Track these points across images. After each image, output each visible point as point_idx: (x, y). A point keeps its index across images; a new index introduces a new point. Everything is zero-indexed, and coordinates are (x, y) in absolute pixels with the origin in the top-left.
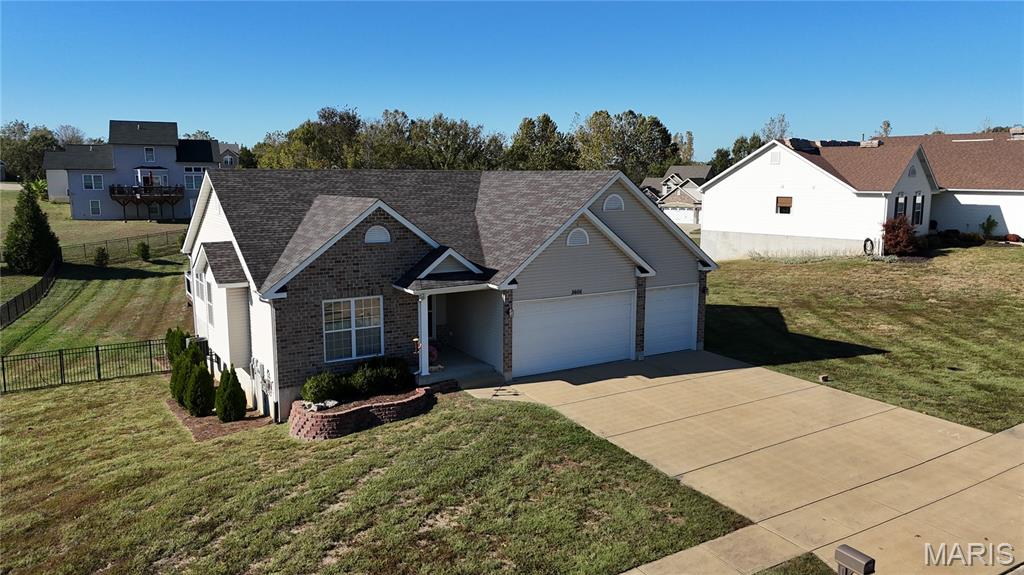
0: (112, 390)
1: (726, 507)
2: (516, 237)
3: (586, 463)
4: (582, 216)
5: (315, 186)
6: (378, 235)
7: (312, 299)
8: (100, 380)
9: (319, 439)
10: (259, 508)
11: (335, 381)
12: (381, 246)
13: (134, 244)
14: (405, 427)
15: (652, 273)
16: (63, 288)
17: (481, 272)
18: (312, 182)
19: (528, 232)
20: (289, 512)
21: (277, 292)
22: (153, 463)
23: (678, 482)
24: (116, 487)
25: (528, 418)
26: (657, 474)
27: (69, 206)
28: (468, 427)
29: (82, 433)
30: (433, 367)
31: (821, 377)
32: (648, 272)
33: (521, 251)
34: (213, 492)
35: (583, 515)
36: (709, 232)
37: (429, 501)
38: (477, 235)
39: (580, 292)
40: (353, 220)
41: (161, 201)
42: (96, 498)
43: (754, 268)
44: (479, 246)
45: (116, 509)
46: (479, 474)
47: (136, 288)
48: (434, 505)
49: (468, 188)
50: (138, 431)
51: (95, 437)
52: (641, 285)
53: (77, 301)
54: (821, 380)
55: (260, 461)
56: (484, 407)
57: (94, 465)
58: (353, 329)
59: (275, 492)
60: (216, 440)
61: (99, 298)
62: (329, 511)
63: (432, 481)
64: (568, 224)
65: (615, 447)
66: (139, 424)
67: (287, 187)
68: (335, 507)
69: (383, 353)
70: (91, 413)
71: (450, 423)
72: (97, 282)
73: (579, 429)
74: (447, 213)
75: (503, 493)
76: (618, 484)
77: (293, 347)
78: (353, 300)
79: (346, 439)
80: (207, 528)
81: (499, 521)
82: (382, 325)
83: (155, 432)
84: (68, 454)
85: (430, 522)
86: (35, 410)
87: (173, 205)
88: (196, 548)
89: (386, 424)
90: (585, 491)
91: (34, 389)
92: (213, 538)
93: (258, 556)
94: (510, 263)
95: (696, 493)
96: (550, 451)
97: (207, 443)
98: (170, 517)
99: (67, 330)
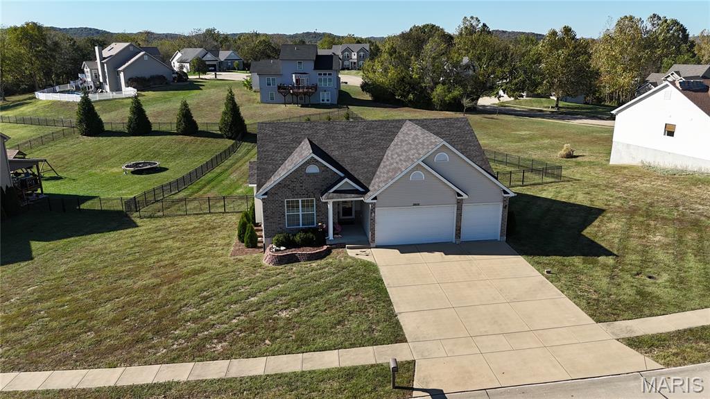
0: (224, 220)
1: (403, 332)
2: (388, 172)
3: (365, 299)
4: (418, 164)
6: (313, 169)
7: (280, 199)
9: (271, 265)
10: (227, 294)
11: (287, 238)
12: (314, 175)
14: (308, 265)
15: (465, 196)
16: (245, 147)
17: (363, 190)
19: (393, 170)
20: (234, 299)
21: (263, 195)
22: (208, 265)
23: (396, 316)
24: (189, 273)
25: (362, 270)
26: (391, 310)
27: (259, 94)
28: (333, 270)
29: (197, 244)
31: (545, 271)
32: (462, 196)
34: (217, 282)
35: (339, 323)
37: (286, 304)
38: (378, 165)
39: (419, 205)
40: (299, 162)
42: (180, 277)
44: (374, 174)
45: (183, 283)
46: (316, 295)
48: (287, 306)
50: (217, 246)
51: (200, 247)
52: (460, 204)
55: (243, 272)
56: (349, 260)
57: (190, 261)
58: (301, 213)
59: (236, 288)
60: (236, 257)
62: (249, 300)
63: (296, 294)
64: (410, 168)
65: (387, 293)
66: (220, 242)
67: (293, 133)
68: (253, 299)
69: (315, 226)
70: (207, 233)
71: (327, 267)
73: (380, 280)
74: (371, 150)
75: (317, 306)
76: (368, 312)
77: (271, 220)
78: (300, 200)
79: (280, 267)
80: (206, 299)
81: (305, 318)
82: (315, 212)
83: (221, 248)
84: (185, 253)
85: (280, 313)
86: (190, 227)
87: (310, 96)
88: (198, 305)
89: (302, 263)
90: (350, 313)
91: (197, 214)
92: (204, 303)
93: (214, 313)
94: (376, 187)
95: (398, 323)
96: (356, 289)
97: (233, 258)
98: (197, 291)
99: (234, 176)
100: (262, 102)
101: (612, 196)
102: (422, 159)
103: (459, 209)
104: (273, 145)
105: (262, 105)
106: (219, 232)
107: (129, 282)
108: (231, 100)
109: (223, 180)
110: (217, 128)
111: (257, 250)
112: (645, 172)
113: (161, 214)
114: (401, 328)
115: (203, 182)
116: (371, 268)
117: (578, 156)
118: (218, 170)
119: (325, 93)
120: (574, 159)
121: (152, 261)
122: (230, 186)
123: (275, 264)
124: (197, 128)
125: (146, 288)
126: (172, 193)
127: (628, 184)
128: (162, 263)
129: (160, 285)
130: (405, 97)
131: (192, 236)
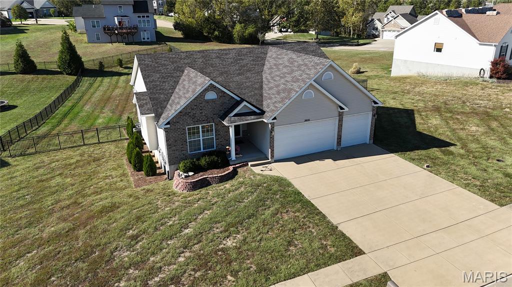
0: (104, 150)
1: (355, 244)
2: (278, 93)
3: (297, 214)
4: (311, 84)
5: (186, 61)
6: (211, 95)
7: (181, 127)
8: (99, 143)
9: (185, 192)
10: (156, 229)
11: (193, 163)
12: (213, 101)
13: (116, 59)
14: (222, 187)
15: (346, 109)
16: (86, 81)
17: (260, 112)
18: (184, 59)
19: (284, 90)
21: (165, 125)
22: (116, 200)
23: (337, 227)
24: (101, 212)
25: (277, 186)
26: (329, 222)
27: (85, 35)
28: (249, 189)
29: (90, 178)
30: (237, 156)
31: (425, 166)
32: (344, 109)
33: (280, 102)
34: (138, 218)
35: (290, 243)
36: (397, 60)
37: (225, 231)
38: (261, 87)
39: (309, 120)
40: (199, 90)
41: (127, 34)
42: (92, 217)
43: (417, 82)
44: (261, 95)
45: (100, 223)
46: (249, 217)
47: (117, 83)
48: (227, 234)
49: (260, 57)
50: (113, 178)
51: (96, 181)
52: (341, 115)
53: (92, 90)
54: (425, 167)
55: (159, 203)
57: (93, 197)
58: (201, 138)
59: (163, 221)
60: (142, 188)
61: (101, 88)
62: (184, 233)
63: (229, 220)
64: (304, 88)
65: (313, 205)
66: (113, 173)
67: (173, 63)
68: (187, 231)
69: (215, 148)
70: (94, 165)
71: (242, 186)
72: (99, 79)
73: (299, 193)
74: (249, 74)
75: (258, 229)
76: (309, 227)
77: (174, 148)
78: (200, 126)
79: (196, 192)
80: (135, 238)
81: (253, 244)
82: (214, 136)
83: (119, 179)
84: (84, 189)
85: (224, 242)
86: (72, 161)
87: (133, 35)
88: (130, 247)
89: (214, 185)
90: (294, 231)
91: (72, 147)
92: (137, 243)
93: (153, 254)
94: (273, 108)
95: (343, 235)
96: (283, 206)
97: (139, 189)
98: (121, 230)
99: (87, 108)
100: (89, 42)
101: (413, 100)
102: (314, 79)
103: (341, 121)
104: (158, 75)
105: (90, 44)
106: (107, 162)
107: (34, 231)
108: (66, 40)
109: (78, 113)
110: (56, 66)
111: (159, 178)
112: (422, 80)
113: (32, 150)
114: (350, 240)
115: (59, 116)
116: (282, 182)
117: (363, 72)
118: (68, 104)
119: (145, 33)
120: (363, 74)
121: (49, 203)
122: (88, 117)
123: (189, 190)
124: (35, 67)
125: (57, 236)
126: (34, 128)
127: (417, 89)
128: (63, 204)
129: (74, 229)
130: (213, 34)
131: (79, 170)
